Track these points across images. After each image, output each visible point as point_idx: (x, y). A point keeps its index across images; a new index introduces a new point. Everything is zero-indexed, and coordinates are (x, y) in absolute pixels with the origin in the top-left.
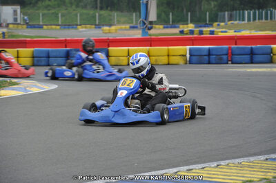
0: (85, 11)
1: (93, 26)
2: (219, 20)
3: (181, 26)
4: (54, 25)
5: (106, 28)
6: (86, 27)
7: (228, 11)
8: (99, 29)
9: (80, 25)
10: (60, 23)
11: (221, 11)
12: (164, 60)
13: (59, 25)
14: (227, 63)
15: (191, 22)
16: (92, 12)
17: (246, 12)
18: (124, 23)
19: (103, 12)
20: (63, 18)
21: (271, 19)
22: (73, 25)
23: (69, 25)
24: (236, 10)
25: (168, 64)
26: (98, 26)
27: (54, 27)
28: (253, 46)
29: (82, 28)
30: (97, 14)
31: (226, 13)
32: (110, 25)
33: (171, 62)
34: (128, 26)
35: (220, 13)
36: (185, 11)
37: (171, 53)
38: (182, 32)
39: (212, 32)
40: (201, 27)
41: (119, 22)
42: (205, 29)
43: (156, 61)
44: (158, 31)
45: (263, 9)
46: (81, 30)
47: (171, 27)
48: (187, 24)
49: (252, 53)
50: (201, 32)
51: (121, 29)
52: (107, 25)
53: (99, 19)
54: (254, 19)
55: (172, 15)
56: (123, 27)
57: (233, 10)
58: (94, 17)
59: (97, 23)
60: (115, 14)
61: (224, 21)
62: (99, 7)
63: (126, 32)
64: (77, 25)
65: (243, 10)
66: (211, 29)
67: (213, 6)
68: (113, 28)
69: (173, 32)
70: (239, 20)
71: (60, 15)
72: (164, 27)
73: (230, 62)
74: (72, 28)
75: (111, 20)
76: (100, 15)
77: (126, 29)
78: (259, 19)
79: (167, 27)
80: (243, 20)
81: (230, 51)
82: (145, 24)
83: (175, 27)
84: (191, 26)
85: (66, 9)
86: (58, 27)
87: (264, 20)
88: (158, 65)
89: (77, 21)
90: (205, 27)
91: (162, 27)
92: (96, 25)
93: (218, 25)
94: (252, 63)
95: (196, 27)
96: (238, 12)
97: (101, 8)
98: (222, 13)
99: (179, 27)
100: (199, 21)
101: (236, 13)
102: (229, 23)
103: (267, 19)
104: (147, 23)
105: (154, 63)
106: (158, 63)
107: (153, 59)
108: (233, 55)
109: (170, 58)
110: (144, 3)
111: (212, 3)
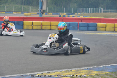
0: (17, 6)
1: (20, 12)
2: (78, 12)
3: (60, 14)
4: (3, 11)
5: (26, 13)
6: (17, 13)
7: (81, 8)
8: (22, 14)
9: (14, 12)
10: (5, 11)
11: (79, 8)
12: (49, 27)
13: (5, 12)
14: (77, 30)
15: (65, 12)
16: (20, 6)
17: (89, 9)
18: (35, 11)
20: (7, 8)
21: (100, 12)
22: (11, 12)
23: (9, 12)
25: (51, 29)
26: (22, 13)
27: (2, 12)
28: (89, 23)
29: (15, 13)
30: (22, 7)
31: (81, 9)
32: (28, 12)
33: (52, 29)
34: (36, 13)
35: (78, 9)
36: (62, 7)
37: (52, 25)
38: (60, 16)
39: (73, 16)
40: (69, 14)
41: (32, 11)
42: (70, 15)
43: (45, 28)
44: (50, 15)
45: (97, 8)
46: (14, 14)
47: (56, 14)
48: (63, 13)
49: (88, 26)
50: (69, 16)
51: (33, 14)
52: (26, 12)
53: (23, 9)
54: (93, 12)
56: (34, 13)
58: (21, 8)
59: (22, 11)
60: (30, 7)
61: (80, 12)
62: (23, 4)
63: (35, 15)
64: (13, 12)
65: (88, 8)
66: (73, 15)
67: (75, 5)
68: (29, 13)
69: (57, 16)
70: (87, 12)
71: (5, 7)
72: (53, 14)
73: (78, 30)
74: (11, 13)
75: (28, 10)
76: (23, 8)
77: (35, 14)
78: (95, 12)
79: (54, 14)
80: (88, 12)
81: (78, 25)
82: (41, 11)
83: (58, 14)
84: (65, 14)
85: (8, 5)
86: (4, 12)
87: (97, 13)
88: (46, 30)
89: (13, 10)
90: (71, 15)
91: (52, 14)
92: (21, 12)
93: (77, 14)
94: (88, 30)
95: (67, 14)
96: (86, 8)
97: (24, 5)
98: (79, 9)
99: (59, 14)
100: (69, 12)
101: (85, 9)
102: (82, 13)
103: (98, 12)
104: (42, 11)
105: (44, 29)
106: (46, 29)
107: (44, 27)
108: (79, 26)
109: (52, 26)
110: (41, 1)
111: (75, 4)
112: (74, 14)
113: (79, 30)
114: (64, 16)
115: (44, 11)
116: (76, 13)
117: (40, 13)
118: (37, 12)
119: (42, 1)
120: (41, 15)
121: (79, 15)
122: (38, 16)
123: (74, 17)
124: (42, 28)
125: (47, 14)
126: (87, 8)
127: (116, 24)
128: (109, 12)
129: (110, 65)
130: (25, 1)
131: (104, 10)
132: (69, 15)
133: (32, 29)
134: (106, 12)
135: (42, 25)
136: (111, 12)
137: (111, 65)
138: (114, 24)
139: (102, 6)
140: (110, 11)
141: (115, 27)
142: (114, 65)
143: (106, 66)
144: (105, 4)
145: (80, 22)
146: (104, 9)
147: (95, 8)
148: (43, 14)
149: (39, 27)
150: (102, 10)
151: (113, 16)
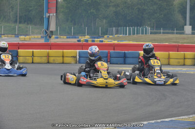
0: (8, 24)
1: (13, 35)
2: (108, 33)
3: (80, 37)
5: (24, 37)
6: (8, 36)
8: (16, 38)
9: (4, 35)
11: (111, 26)
12: (60, 60)
15: (88, 35)
16: (13, 25)
17: (128, 28)
18: (37, 34)
19: (21, 25)
21: (146, 34)
24: (121, 26)
25: (63, 63)
26: (17, 36)
28: (126, 52)
30: (17, 27)
31: (114, 28)
33: (65, 62)
34: (40, 36)
35: (109, 29)
36: (83, 26)
37: (65, 55)
38: (79, 41)
39: (100, 41)
40: (95, 38)
41: (33, 33)
42: (96, 40)
43: (54, 60)
44: (63, 40)
45: (140, 26)
46: (4, 38)
47: (72, 38)
48: (85, 36)
49: (125, 56)
50: (94, 41)
51: (34, 38)
52: (23, 35)
53: (18, 30)
54: (134, 34)
55: (74, 29)
56: (36, 36)
57: (119, 27)
58: (14, 29)
59: (17, 33)
60: (30, 27)
61: (112, 34)
62: (18, 21)
63: (38, 40)
64: (2, 35)
65: (126, 27)
66: (101, 39)
68: (27, 37)
69: (74, 41)
70: (123, 34)
72: (67, 38)
75: (27, 31)
76: (19, 27)
77: (38, 38)
78: (137, 34)
79: (69, 38)
80: (126, 34)
81: (109, 55)
83: (75, 38)
84: (87, 37)
87: (140, 35)
89: (1, 32)
90: (98, 38)
91: (65, 37)
92: (15, 35)
93: (108, 37)
94: (125, 63)
95: (90, 38)
97: (20, 23)
98: (111, 29)
99: (78, 38)
100: (94, 34)
101: (121, 29)
102: (116, 36)
103: (143, 33)
104: (48, 32)
105: (52, 62)
106: (55, 62)
107: (51, 59)
108: (111, 57)
109: (65, 58)
110: (47, 17)
111: (104, 21)
112: (103, 37)
113: (111, 64)
114: (87, 41)
115: (52, 32)
116: (106, 36)
117: (46, 37)
118: (41, 34)
119: (49, 16)
120: (47, 40)
121: (111, 39)
122: (42, 41)
123: (102, 41)
124: (48, 61)
125: (57, 38)
126: (124, 26)
127: (170, 52)
128: (160, 33)
129: (159, 121)
130: (20, 17)
131: (152, 31)
132: (93, 39)
133: (33, 63)
134: (156, 33)
135: (48, 56)
136: (163, 33)
137: (162, 120)
138: (167, 53)
139: (149, 23)
140: (162, 31)
141: (169, 58)
142: (166, 120)
143: (153, 122)
144: (154, 21)
145: (111, 51)
146: (152, 28)
147: (138, 26)
148: (50, 37)
149: (44, 60)
150: (149, 31)
151: (166, 40)
